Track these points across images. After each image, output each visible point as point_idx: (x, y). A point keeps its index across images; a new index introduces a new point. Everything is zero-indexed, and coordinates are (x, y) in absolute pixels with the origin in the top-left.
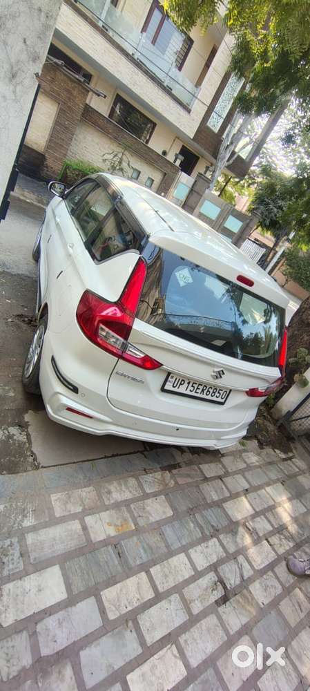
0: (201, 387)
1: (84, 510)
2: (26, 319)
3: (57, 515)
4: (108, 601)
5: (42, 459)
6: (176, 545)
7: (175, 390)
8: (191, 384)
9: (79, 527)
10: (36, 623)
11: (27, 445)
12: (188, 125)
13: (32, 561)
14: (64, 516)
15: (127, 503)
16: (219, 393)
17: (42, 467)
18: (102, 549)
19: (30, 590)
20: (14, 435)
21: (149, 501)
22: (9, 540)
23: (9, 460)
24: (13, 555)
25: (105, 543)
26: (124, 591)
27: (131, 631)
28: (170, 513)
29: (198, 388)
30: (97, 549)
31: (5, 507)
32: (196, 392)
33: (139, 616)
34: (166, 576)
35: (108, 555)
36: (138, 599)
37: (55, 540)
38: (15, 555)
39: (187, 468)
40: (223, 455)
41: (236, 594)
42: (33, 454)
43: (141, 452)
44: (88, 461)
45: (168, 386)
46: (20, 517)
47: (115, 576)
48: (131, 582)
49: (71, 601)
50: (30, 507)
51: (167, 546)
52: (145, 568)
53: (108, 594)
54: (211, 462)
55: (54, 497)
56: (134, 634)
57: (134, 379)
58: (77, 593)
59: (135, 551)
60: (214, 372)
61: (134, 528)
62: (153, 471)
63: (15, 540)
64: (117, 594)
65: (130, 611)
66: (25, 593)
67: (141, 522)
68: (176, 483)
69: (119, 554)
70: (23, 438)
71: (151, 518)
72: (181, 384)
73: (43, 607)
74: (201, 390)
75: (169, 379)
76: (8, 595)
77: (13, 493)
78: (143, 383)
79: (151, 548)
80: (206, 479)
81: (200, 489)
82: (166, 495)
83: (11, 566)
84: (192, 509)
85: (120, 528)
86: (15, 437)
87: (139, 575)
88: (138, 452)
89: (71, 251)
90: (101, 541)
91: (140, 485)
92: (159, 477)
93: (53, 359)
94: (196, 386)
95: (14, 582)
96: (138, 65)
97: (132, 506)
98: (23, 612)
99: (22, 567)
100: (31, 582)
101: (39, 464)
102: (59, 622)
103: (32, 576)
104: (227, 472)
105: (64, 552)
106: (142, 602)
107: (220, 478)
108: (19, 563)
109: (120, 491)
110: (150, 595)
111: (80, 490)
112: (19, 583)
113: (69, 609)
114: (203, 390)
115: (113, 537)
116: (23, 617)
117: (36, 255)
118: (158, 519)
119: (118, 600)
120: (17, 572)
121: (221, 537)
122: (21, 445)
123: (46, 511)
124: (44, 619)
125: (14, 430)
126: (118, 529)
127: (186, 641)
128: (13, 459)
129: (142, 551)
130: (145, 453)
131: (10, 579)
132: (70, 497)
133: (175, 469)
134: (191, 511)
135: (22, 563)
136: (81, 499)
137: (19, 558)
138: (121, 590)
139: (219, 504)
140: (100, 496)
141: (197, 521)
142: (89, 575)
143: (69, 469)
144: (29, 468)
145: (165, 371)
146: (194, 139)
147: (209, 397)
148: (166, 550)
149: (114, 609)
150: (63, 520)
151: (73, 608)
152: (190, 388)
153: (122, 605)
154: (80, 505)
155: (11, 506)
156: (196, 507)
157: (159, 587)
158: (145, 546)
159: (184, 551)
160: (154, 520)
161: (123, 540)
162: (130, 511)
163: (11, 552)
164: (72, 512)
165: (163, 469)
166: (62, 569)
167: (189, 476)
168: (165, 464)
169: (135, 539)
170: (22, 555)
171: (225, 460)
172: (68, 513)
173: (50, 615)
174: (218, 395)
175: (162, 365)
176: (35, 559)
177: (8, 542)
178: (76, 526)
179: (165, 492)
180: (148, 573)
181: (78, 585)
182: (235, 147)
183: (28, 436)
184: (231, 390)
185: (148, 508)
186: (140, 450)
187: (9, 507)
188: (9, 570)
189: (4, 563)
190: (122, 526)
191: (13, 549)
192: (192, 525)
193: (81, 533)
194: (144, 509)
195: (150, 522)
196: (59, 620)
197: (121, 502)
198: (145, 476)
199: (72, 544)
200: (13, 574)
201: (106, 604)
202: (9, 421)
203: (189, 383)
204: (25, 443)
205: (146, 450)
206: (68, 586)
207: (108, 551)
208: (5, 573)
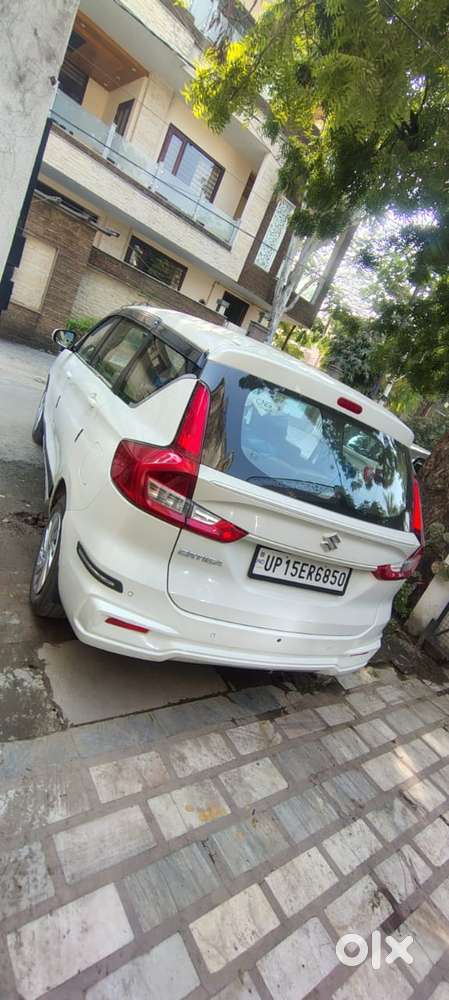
0: (306, 569)
1: (146, 789)
2: (30, 518)
3: (104, 798)
4: (204, 940)
5: (71, 713)
6: (301, 836)
7: (269, 574)
8: (291, 565)
9: (140, 816)
10: (84, 992)
11: (45, 694)
13: (68, 880)
14: (114, 801)
15: (213, 774)
16: (333, 576)
17: (72, 726)
18: (182, 851)
19: (68, 932)
20: (23, 680)
21: (246, 768)
22: (26, 847)
23: (19, 719)
24: (35, 872)
25: (187, 839)
26: (228, 920)
27: (250, 991)
28: (283, 784)
29: (302, 570)
30: (174, 851)
31: (17, 793)
32: (300, 577)
33: (259, 962)
34: (293, 888)
35: (192, 860)
36: (253, 933)
37: (102, 841)
38: (39, 871)
39: (297, 714)
40: (348, 692)
41: (412, 912)
42: (55, 707)
43: (224, 694)
44: (143, 712)
45: (259, 570)
46: (43, 807)
47: (210, 894)
48: (237, 903)
49: (141, 945)
50: (57, 790)
51: (288, 838)
52: (257, 876)
53: (203, 927)
54: (332, 703)
55: (95, 772)
56: (256, 995)
57: (205, 560)
58: (149, 929)
59: (237, 849)
60: (324, 539)
61: (229, 812)
62: (245, 721)
63: (36, 847)
64: (218, 925)
65: (243, 955)
66: (61, 937)
67: (241, 802)
68: (285, 737)
69: (211, 856)
70: (38, 684)
71: (254, 795)
72: (276, 565)
73: (93, 960)
74: (307, 571)
75: (259, 557)
76: (32, 943)
77: (28, 769)
78: (219, 563)
79: (262, 845)
80: (329, 729)
81: (322, 744)
82: (273, 757)
83: (33, 891)
84: (316, 777)
85: (207, 813)
86: (25, 684)
87: (247, 890)
88: (219, 694)
89: (93, 401)
90: (179, 837)
91: (230, 744)
92: (257, 730)
93: (80, 547)
94: (299, 567)
95: (40, 920)
96: (158, 199)
97: (222, 778)
98: (59, 971)
99: (51, 891)
100: (68, 918)
101: (66, 721)
102: (124, 984)
103: (70, 905)
104: (359, 715)
105: (119, 861)
106: (261, 936)
107: (350, 726)
108: (45, 885)
109: (198, 757)
110: (272, 923)
111: (135, 758)
112: (48, 920)
113: (139, 960)
114: (310, 574)
115: (197, 829)
116: (60, 981)
117: (39, 435)
118: (265, 795)
119: (221, 937)
120: (44, 902)
121: (370, 816)
122: (35, 694)
123: (85, 796)
124: (96, 981)
125: (22, 673)
126: (204, 816)
128: (24, 716)
129: (248, 849)
130: (230, 695)
131: (32, 914)
132: (120, 770)
133: (280, 716)
134: (316, 778)
135: (51, 885)
136: (139, 772)
137: (45, 877)
138: (223, 919)
139: (355, 766)
140: (168, 765)
141: (327, 794)
142: (165, 896)
143: (113, 726)
144: (51, 729)
145: (249, 543)
146: (238, 282)
147: (320, 584)
148: (287, 845)
149: (216, 952)
150: (112, 807)
151: (146, 957)
152: (291, 570)
153: (229, 944)
154: (139, 782)
155: (26, 791)
156: (322, 772)
157: (284, 908)
158: (252, 840)
159: (315, 845)
160: (259, 798)
161: (214, 832)
162: (219, 785)
163: (32, 867)
164: (126, 794)
165: (262, 717)
166: (121, 889)
167: (302, 725)
168: (264, 709)
169: (234, 829)
170: (50, 871)
171: (351, 698)
172: (119, 796)
173: (107, 974)
174: (333, 580)
175: (247, 533)
176: (73, 877)
177: (25, 851)
178: (135, 815)
179: (269, 751)
180: (262, 884)
181: (151, 917)
182: (295, 287)
183: (46, 680)
184: (351, 570)
185: (247, 779)
186: (222, 691)
187: (23, 793)
188: (30, 899)
189: (20, 887)
190: (209, 809)
191: (33, 862)
192: (320, 800)
193: (145, 825)
194: (240, 780)
195: (253, 801)
196: (123, 980)
197: (203, 772)
198: (235, 730)
199: (133, 847)
200: (37, 906)
201: (202, 946)
202: (15, 659)
203: (288, 562)
204: (41, 691)
205: (230, 690)
206: (133, 918)
207: (192, 852)
208: (24, 904)
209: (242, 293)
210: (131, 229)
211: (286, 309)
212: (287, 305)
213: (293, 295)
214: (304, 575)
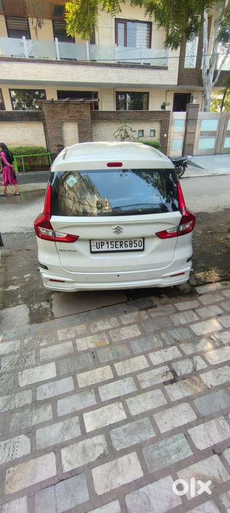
0: (118, 243)
1: (76, 336)
3: (60, 340)
4: (81, 379)
5: (56, 315)
6: (138, 351)
7: (100, 250)
8: (109, 243)
10: (37, 387)
11: (50, 309)
12: (170, 78)
13: (41, 360)
15: (107, 331)
16: (134, 243)
17: (56, 318)
18: (83, 355)
19: (36, 373)
20: (43, 305)
21: (124, 329)
24: (31, 358)
25: (86, 351)
26: (92, 375)
27: (92, 393)
28: (139, 334)
29: (116, 245)
30: (80, 355)
31: (32, 338)
32: (116, 247)
33: (99, 387)
34: (125, 368)
35: (86, 357)
36: (101, 379)
37: (55, 351)
38: (33, 358)
39: (162, 307)
40: (200, 295)
41: (184, 379)
42: (52, 313)
43: (125, 302)
44: (85, 312)
45: (94, 249)
46: (39, 342)
47: (88, 367)
48: (98, 371)
49: (58, 378)
50: (45, 337)
51: (132, 352)
52: (111, 363)
53: (80, 376)
54: (186, 301)
55: (59, 332)
56: (94, 395)
57: (70, 251)
58: (62, 374)
59: (105, 355)
60: (113, 230)
61: (108, 343)
62: (132, 312)
63: (34, 352)
64: (87, 376)
65: (94, 384)
66: (34, 374)
67: (114, 340)
68: (150, 316)
69: (94, 357)
70: (48, 306)
72: (102, 245)
73: (42, 380)
74: (119, 245)
75: (92, 244)
76: (25, 374)
77: (37, 331)
78: (76, 251)
79: (118, 354)
80: (178, 312)
81: (170, 318)
82: (139, 324)
83: (29, 363)
84: (159, 330)
87: (104, 367)
88: (123, 302)
90: (84, 351)
91: (119, 320)
92: (136, 315)
94: (113, 244)
95: (29, 369)
97: (110, 332)
98: (31, 381)
99: (35, 363)
100: (38, 370)
101: (54, 317)
103: (39, 366)
104: (202, 305)
105: (59, 356)
106: (104, 380)
107: (193, 309)
108: (33, 361)
109: (101, 325)
110: (111, 376)
111: (76, 327)
112: (32, 369)
113: (56, 382)
114: (121, 245)
115: (92, 349)
118: (128, 337)
119: (87, 379)
120: (32, 365)
121: (181, 345)
122: (46, 309)
123: (54, 338)
124: (41, 385)
125: (44, 303)
126: (97, 344)
127: (131, 402)
128: (40, 316)
129: (111, 355)
130: (128, 302)
131: (27, 368)
132: (69, 331)
133: (152, 308)
135: (35, 361)
136: (76, 331)
138: (90, 374)
139: (186, 326)
140: (88, 329)
141: (161, 337)
142: (71, 367)
143: (72, 317)
144: (48, 320)
145: (84, 240)
146: (179, 84)
147: (129, 248)
148: (129, 354)
149: (84, 383)
150: (63, 341)
151: (59, 381)
152: (110, 246)
153: (89, 381)
154: (75, 334)
155: (35, 337)
156: (163, 329)
157: (118, 373)
158: (114, 352)
159: (144, 354)
160: (124, 338)
161: (99, 349)
162: (108, 335)
164: (68, 338)
165: (141, 310)
166: (57, 364)
167: (162, 311)
168: (144, 306)
169: (108, 349)
170: (36, 358)
171: (201, 298)
172: (66, 338)
173: (45, 383)
174: (135, 245)
175: (78, 236)
176: (42, 360)
177: (30, 353)
178: (70, 344)
179: (139, 322)
180: (112, 366)
181: (64, 371)
183: (51, 305)
184: (144, 238)
185: (122, 332)
189: (26, 361)
190: (100, 342)
191: (32, 356)
192: (156, 339)
193: (72, 347)
194: (119, 333)
195: (122, 339)
196: (49, 386)
197: (103, 330)
198: (125, 315)
199: (65, 352)
200: (29, 366)
201: (79, 380)
202: (43, 299)
203: (107, 243)
204: (48, 308)
205: (129, 300)
206: (58, 372)
207: (87, 355)
208: (26, 365)
209: (184, 89)
210: (114, 89)
211: (213, 84)
212: (213, 81)
213: (216, 72)
214: (119, 246)
